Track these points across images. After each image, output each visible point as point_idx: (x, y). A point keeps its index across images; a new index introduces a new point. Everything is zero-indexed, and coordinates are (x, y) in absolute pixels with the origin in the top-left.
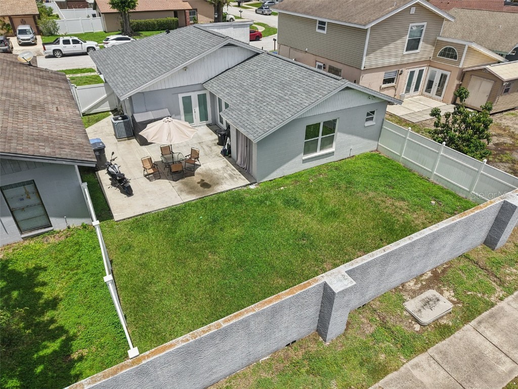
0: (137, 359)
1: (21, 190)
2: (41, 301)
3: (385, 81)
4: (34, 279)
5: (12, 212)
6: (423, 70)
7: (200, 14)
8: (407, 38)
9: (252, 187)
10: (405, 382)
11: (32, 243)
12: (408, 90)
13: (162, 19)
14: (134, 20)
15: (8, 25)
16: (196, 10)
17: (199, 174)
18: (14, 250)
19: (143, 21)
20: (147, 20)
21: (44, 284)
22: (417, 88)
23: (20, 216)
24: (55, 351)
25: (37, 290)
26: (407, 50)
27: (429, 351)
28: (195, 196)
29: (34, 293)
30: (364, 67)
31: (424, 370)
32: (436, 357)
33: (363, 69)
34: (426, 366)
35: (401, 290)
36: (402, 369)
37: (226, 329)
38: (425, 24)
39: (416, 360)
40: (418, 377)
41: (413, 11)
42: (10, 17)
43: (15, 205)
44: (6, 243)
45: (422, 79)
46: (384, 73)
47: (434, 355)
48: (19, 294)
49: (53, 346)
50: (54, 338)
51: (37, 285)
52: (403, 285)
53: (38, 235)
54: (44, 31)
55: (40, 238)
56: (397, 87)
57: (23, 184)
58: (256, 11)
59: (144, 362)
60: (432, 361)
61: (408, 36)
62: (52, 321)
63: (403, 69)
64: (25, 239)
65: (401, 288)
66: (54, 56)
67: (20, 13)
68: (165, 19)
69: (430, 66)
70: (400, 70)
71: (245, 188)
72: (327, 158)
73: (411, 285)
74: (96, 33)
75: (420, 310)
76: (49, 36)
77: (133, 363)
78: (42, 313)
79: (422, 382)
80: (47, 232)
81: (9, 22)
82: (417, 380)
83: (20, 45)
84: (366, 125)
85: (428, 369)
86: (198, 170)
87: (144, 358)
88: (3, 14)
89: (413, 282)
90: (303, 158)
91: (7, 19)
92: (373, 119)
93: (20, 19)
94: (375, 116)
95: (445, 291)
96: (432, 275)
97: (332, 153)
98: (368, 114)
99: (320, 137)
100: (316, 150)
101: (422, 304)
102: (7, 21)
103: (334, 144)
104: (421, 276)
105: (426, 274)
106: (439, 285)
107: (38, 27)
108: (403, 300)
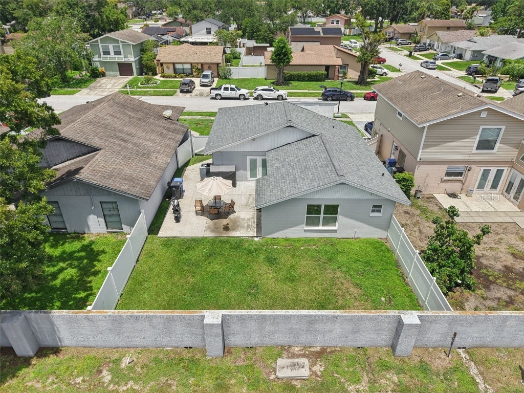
0: (90, 311)
1: (110, 206)
2: (93, 270)
3: (448, 174)
4: (97, 257)
5: (104, 216)
6: (504, 170)
7: (350, 69)
8: (478, 138)
9: (256, 239)
11: (110, 235)
12: (481, 186)
13: (314, 72)
14: (288, 71)
15: (200, 69)
16: (348, 65)
17: (230, 219)
18: (100, 237)
19: (296, 72)
20: (299, 72)
21: (99, 261)
22: (494, 186)
23: (108, 219)
24: (82, 297)
25: (95, 263)
26: (477, 149)
28: (214, 234)
29: (93, 264)
30: (420, 159)
33: (418, 160)
37: (137, 317)
38: (503, 127)
41: (484, 115)
42: (202, 64)
43: (106, 213)
44: (98, 232)
45: (502, 179)
46: (447, 166)
48: (87, 262)
49: (83, 294)
50: (85, 291)
51: (96, 260)
52: (290, 347)
53: (115, 232)
54: (222, 75)
55: (115, 234)
56: (465, 181)
57: (112, 203)
58: (421, 64)
59: (91, 314)
61: (478, 136)
62: (90, 282)
63: (473, 167)
64: (108, 232)
65: (286, 348)
66: (215, 98)
67: (209, 61)
68: (315, 72)
69: (513, 167)
70: (469, 166)
71: (251, 239)
72: (329, 234)
73: (296, 350)
74: (259, 79)
75: (283, 367)
76: (223, 79)
77: (86, 312)
78: (88, 276)
80: (120, 232)
81: (201, 68)
83: (201, 86)
84: (370, 215)
86: (232, 216)
87: (92, 312)
88: (198, 62)
89: (299, 349)
90: (305, 228)
91: (200, 65)
92: (380, 211)
93: (208, 66)
94: (382, 209)
95: (318, 365)
96: (319, 350)
97: (335, 231)
98: (375, 206)
99: (322, 215)
100: (318, 225)
101: (289, 364)
102: (199, 67)
103: (337, 224)
104: (310, 347)
105: (315, 348)
106: (318, 359)
107: (218, 72)
108: (280, 356)
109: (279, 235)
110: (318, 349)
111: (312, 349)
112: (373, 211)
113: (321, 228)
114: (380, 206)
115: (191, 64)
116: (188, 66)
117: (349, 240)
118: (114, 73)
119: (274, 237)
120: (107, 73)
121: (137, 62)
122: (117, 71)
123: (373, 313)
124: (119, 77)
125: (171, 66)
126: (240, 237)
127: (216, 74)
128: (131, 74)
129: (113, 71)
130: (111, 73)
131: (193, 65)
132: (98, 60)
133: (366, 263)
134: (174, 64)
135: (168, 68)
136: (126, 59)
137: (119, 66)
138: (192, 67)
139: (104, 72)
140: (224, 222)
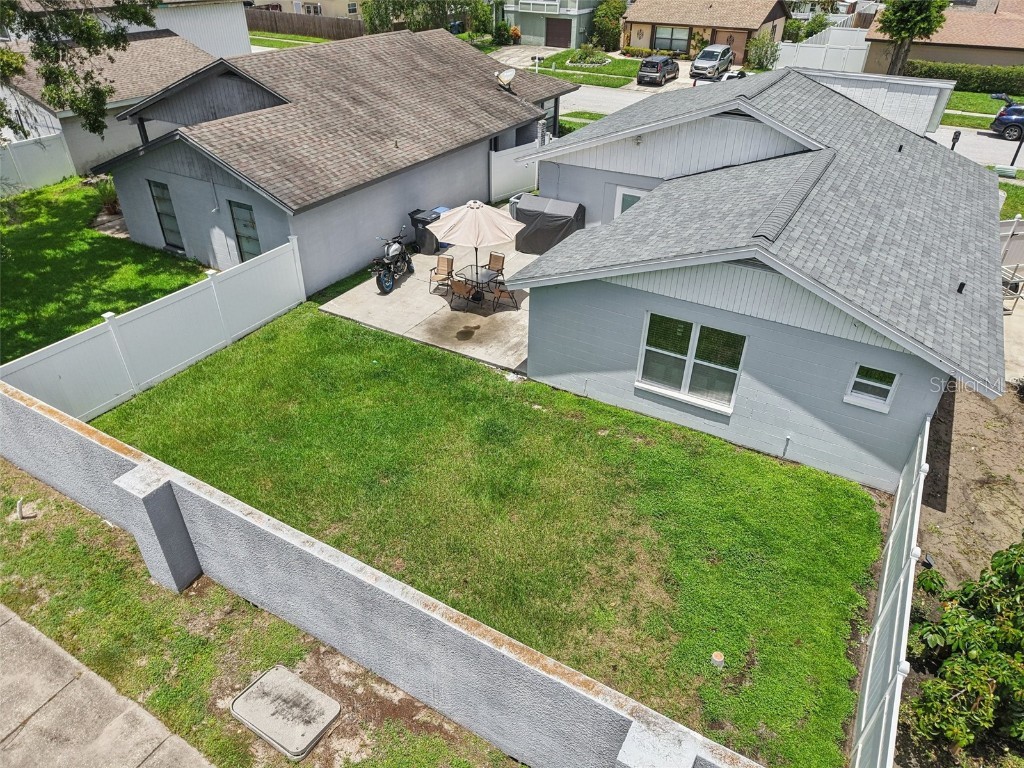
1: (244, 214)
9: (511, 377)
10: (94, 710)
15: (706, 42)
17: (494, 319)
23: (245, 245)
27: (176, 738)
28: (428, 337)
31: (126, 736)
32: (160, 754)
34: (137, 737)
35: (317, 652)
36: (123, 699)
39: (147, 717)
40: (108, 728)
42: (714, 31)
43: (240, 230)
47: (164, 748)
52: (333, 651)
57: (246, 207)
60: (149, 748)
65: (323, 649)
67: (731, 24)
71: (499, 372)
72: (706, 421)
73: (342, 668)
75: (266, 694)
79: (97, 736)
81: (709, 38)
82: (102, 727)
83: (690, 75)
84: (847, 399)
85: (130, 742)
86: (501, 315)
88: (706, 23)
89: (352, 669)
90: (637, 384)
91: (709, 32)
92: (884, 394)
93: (727, 35)
94: (892, 389)
95: (358, 741)
96: (396, 701)
97: (724, 418)
98: (865, 372)
99: (690, 359)
100: (677, 384)
101: (287, 693)
102: (707, 36)
103: (734, 396)
104: (380, 680)
105: (391, 689)
106: (371, 725)
107: (746, 52)
108: (290, 664)
109: (571, 383)
110: (396, 698)
111: (380, 690)
112: (857, 387)
113: (683, 395)
114: (888, 378)
115: (691, 28)
116: (683, 35)
117: (760, 459)
118: (536, 38)
119: (557, 386)
120: (524, 38)
121: (584, 20)
122: (541, 36)
123: (544, 667)
124: (543, 46)
125: (647, 31)
126: (480, 361)
127: (740, 56)
128: (566, 43)
129: (534, 35)
130: (531, 38)
131: (695, 30)
132: (513, 9)
133: (759, 534)
134: (654, 26)
135: (640, 34)
136: (563, 11)
137: (547, 25)
138: (691, 36)
139: (517, 35)
140: (475, 320)
